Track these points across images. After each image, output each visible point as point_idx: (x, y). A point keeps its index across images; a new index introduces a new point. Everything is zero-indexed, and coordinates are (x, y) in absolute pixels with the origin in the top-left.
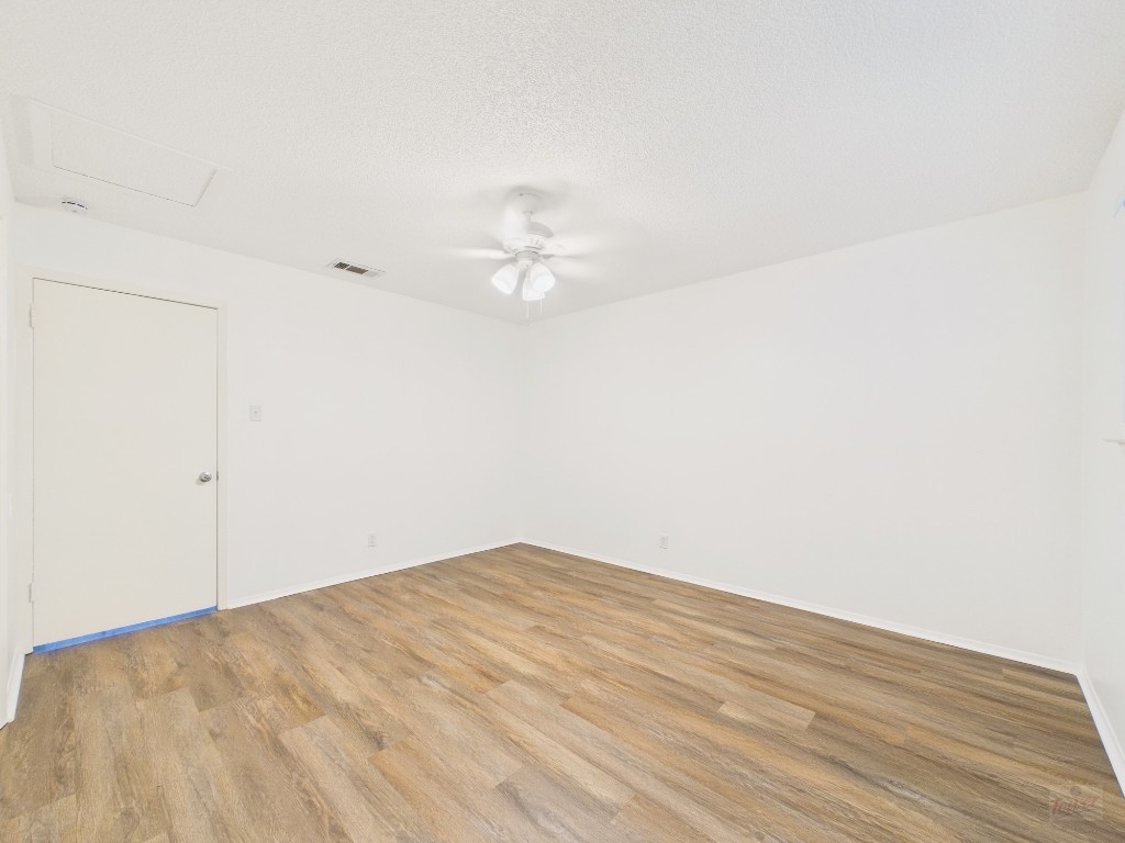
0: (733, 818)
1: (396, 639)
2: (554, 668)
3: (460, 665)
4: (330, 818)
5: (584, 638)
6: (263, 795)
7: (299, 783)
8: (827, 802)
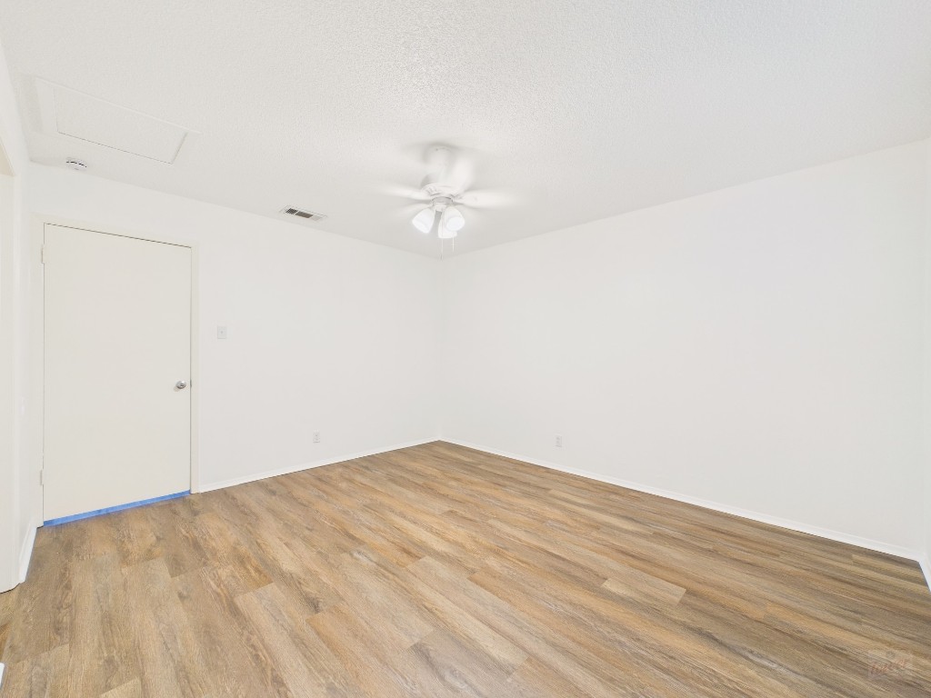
0: (611, 680)
1: (334, 520)
2: (464, 547)
3: (384, 542)
4: (273, 670)
5: (490, 522)
6: (219, 650)
7: (249, 639)
8: (694, 668)
